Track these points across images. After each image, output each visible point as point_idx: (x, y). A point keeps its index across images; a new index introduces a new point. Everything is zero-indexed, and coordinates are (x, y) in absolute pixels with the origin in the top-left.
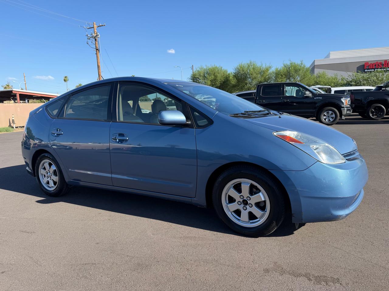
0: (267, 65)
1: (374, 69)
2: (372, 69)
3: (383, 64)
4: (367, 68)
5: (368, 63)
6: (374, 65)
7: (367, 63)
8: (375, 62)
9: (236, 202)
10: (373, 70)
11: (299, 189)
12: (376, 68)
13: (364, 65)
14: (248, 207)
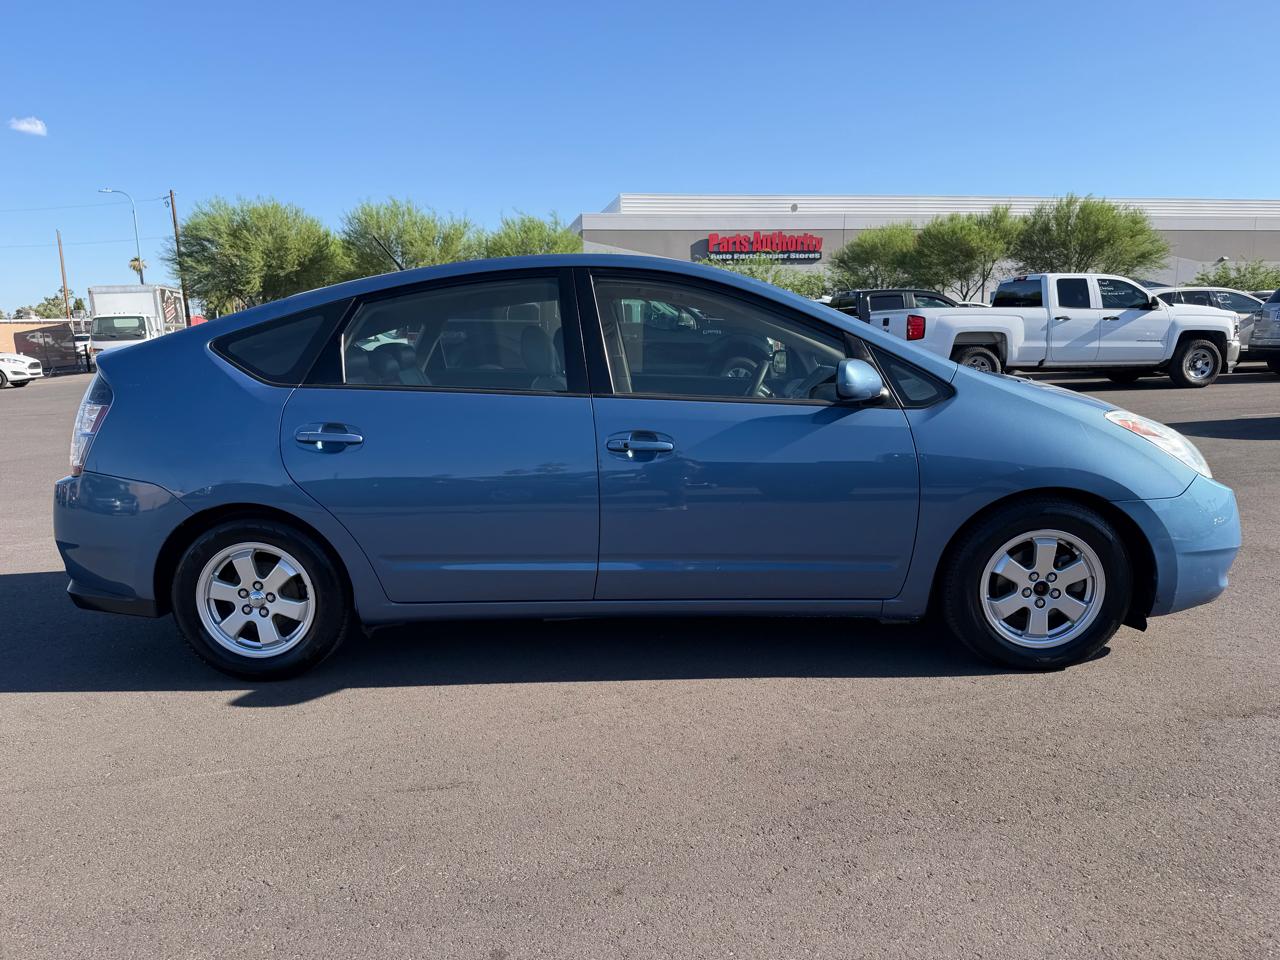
0: (456, 217)
1: (732, 253)
2: (726, 253)
3: (752, 239)
4: (716, 249)
5: (717, 235)
6: (731, 242)
7: (714, 236)
8: (734, 234)
9: (1020, 590)
10: (729, 256)
11: (1175, 538)
12: (737, 252)
13: (708, 240)
14: (1047, 598)
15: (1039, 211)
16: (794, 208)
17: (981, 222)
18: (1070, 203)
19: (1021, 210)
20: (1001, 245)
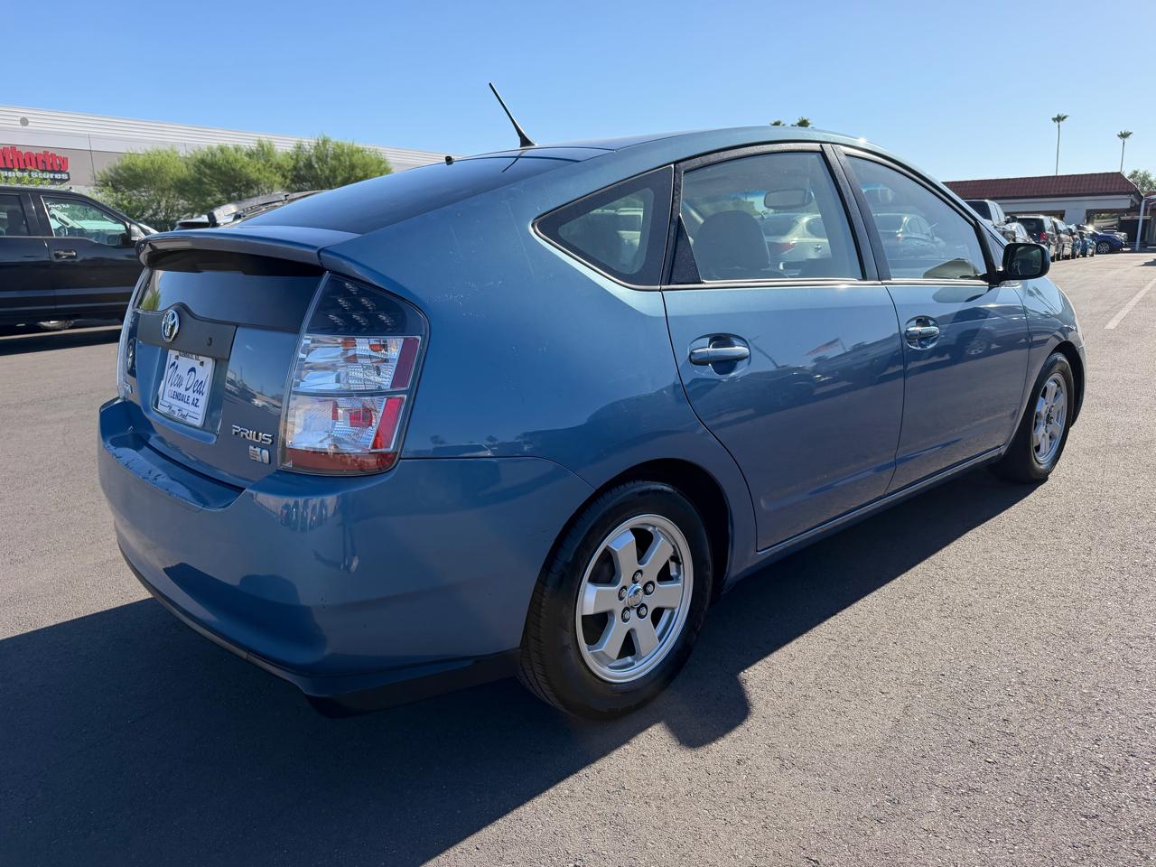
15: (299, 147)
16: (24, 122)
17: (250, 155)
18: (325, 142)
19: (284, 146)
20: (278, 178)
